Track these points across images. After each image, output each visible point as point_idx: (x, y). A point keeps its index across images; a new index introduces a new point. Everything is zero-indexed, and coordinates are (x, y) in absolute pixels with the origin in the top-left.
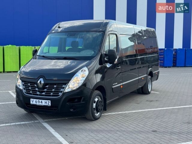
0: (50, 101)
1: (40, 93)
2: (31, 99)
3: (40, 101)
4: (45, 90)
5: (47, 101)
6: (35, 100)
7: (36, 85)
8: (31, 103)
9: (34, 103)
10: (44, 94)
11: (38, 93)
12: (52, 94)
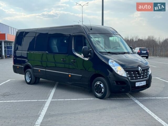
0: (145, 81)
1: (140, 77)
2: (136, 83)
3: (141, 82)
4: (142, 74)
5: (144, 82)
6: (138, 83)
7: (137, 73)
8: (136, 85)
9: (138, 85)
10: (142, 77)
11: (139, 78)
12: (145, 76)
